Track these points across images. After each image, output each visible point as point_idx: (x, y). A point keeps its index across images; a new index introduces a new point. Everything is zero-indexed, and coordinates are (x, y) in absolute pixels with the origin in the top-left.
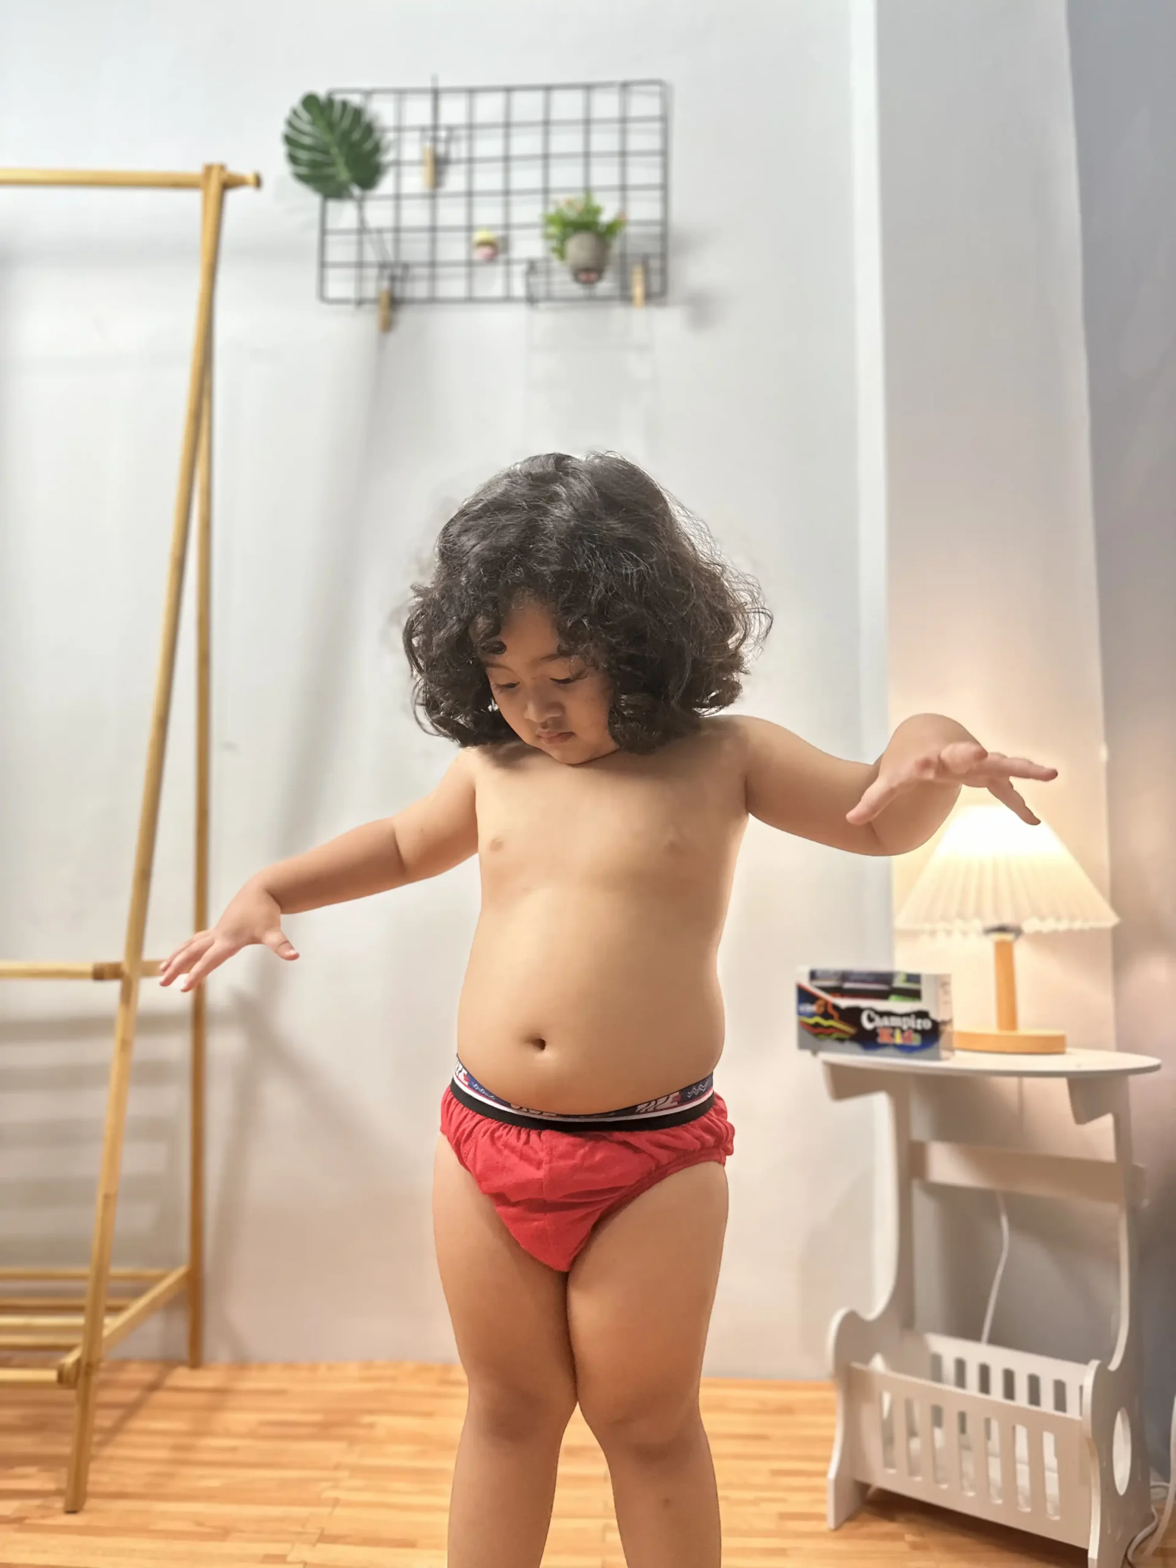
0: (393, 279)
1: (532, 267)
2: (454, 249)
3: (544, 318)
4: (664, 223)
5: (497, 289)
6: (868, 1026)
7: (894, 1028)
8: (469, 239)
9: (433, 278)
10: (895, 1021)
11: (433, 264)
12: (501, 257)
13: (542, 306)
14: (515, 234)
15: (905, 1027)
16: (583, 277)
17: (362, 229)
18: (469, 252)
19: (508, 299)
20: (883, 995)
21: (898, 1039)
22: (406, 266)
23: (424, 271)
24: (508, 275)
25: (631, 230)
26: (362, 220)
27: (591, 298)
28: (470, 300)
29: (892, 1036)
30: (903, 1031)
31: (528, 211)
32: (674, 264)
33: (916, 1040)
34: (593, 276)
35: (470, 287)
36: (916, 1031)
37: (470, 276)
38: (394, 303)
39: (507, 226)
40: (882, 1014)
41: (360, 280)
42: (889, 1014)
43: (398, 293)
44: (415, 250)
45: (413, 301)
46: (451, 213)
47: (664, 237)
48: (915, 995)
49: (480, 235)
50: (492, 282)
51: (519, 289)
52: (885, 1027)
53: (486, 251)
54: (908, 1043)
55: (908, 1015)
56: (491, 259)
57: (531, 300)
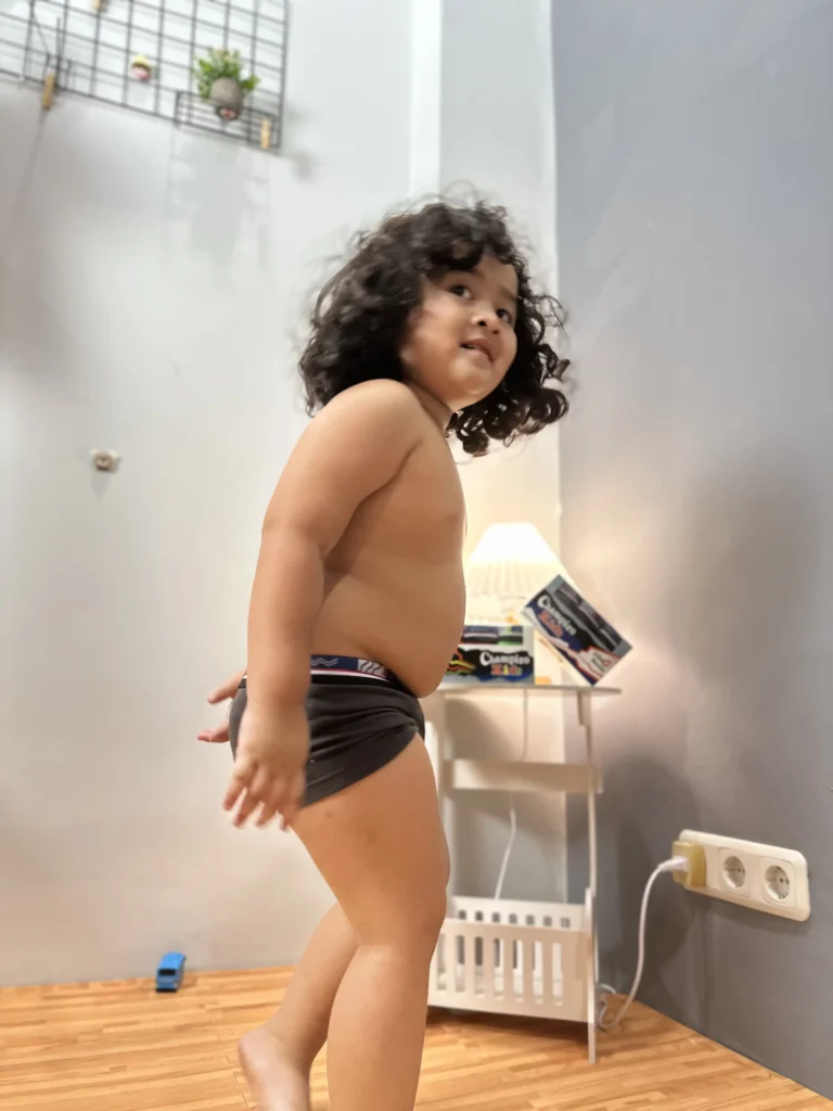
0: (58, 68)
1: (179, 94)
2: (114, 63)
3: (184, 138)
4: (281, 96)
5: (149, 105)
6: (484, 663)
7: (503, 664)
8: (127, 60)
9: (93, 80)
10: (504, 659)
11: (94, 69)
12: (153, 82)
13: (183, 127)
14: (164, 67)
15: (511, 663)
16: (223, 112)
17: (32, 21)
18: (126, 70)
19: (156, 114)
20: (494, 641)
21: (506, 672)
22: (70, 62)
23: (88, 73)
24: (157, 97)
25: (256, 94)
26: (32, 15)
27: (223, 133)
28: (124, 105)
29: (502, 670)
30: (509, 666)
31: (176, 55)
32: (287, 129)
33: (519, 672)
34: (232, 114)
35: (125, 96)
36: (519, 665)
37: (125, 88)
38: (57, 88)
39: (159, 60)
40: (495, 655)
41: (27, 60)
42: (500, 654)
43: (62, 82)
44: (78, 52)
45: (73, 92)
46: (113, 36)
47: (281, 106)
48: (519, 640)
49: (134, 59)
50: (143, 97)
51: (167, 108)
52: (497, 664)
53: (141, 72)
54: (513, 674)
55: (513, 654)
56: (144, 80)
57: (176, 121)
